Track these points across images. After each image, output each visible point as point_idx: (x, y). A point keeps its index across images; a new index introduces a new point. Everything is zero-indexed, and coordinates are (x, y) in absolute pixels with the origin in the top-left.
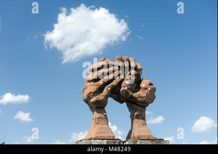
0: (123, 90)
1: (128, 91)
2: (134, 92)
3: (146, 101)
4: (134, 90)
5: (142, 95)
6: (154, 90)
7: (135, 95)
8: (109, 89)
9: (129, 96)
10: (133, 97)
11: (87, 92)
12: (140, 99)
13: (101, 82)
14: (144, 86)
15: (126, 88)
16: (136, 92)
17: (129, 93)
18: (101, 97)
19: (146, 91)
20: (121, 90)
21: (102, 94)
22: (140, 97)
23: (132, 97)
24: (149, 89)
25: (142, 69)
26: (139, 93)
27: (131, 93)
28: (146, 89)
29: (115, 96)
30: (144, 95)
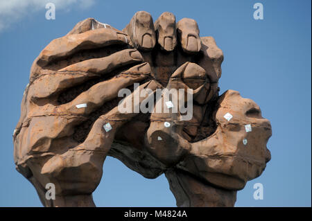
0: (158, 133)
1: (175, 135)
2: (193, 139)
3: (236, 171)
4: (193, 131)
5: (222, 151)
6: (264, 132)
7: (198, 148)
8: (108, 127)
9: (177, 152)
10: (193, 157)
11: (29, 139)
12: (214, 164)
13: (79, 104)
14: (228, 117)
15: (167, 124)
16: (202, 138)
17: (177, 143)
18: (78, 155)
19: (238, 136)
20: (150, 131)
21: (82, 146)
22: (217, 156)
23: (186, 155)
24: (248, 128)
25: (221, 59)
26: (210, 142)
27: (183, 142)
28: (235, 126)
29: (128, 151)
30: (231, 148)
